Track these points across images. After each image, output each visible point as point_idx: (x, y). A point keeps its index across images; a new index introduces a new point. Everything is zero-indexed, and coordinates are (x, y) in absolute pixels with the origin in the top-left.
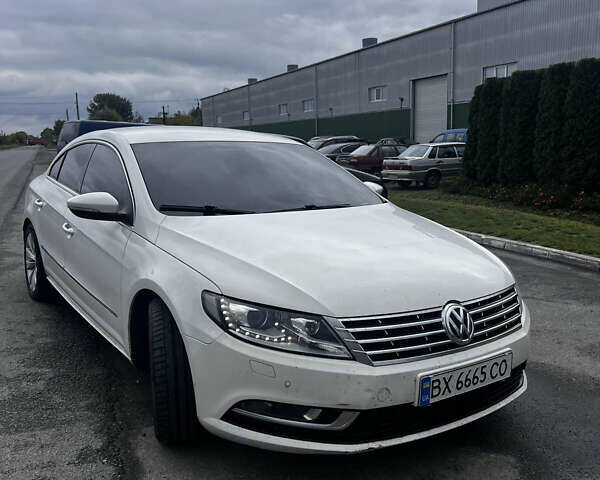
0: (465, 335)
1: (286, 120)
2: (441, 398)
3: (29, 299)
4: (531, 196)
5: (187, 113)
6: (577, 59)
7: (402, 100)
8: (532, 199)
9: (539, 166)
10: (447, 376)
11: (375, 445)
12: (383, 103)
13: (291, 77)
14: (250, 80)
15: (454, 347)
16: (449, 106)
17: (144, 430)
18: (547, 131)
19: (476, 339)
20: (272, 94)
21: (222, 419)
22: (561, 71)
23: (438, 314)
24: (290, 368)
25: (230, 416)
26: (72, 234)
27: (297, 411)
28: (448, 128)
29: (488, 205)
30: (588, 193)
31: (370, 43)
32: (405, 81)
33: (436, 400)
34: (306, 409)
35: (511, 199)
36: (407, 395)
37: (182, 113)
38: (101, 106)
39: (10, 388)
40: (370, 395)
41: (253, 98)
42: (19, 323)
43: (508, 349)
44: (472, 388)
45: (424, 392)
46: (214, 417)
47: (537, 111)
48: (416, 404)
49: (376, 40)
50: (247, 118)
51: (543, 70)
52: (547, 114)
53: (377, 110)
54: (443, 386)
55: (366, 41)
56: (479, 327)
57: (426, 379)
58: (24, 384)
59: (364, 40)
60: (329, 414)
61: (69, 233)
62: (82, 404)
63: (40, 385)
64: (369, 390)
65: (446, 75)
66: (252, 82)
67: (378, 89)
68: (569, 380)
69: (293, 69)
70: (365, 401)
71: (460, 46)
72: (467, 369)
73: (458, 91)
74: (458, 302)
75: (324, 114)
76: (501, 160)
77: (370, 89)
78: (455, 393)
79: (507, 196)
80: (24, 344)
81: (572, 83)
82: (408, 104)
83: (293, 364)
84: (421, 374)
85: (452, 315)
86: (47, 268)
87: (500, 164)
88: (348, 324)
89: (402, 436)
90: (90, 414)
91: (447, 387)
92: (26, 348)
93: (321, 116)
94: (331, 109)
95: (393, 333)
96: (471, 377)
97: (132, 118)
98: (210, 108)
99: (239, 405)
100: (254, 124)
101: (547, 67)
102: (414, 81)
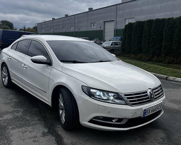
0: (153, 98)
1: (65, 31)
2: (148, 115)
3: (4, 87)
4: (141, 57)
5: (32, 28)
6: (154, 19)
7: (101, 27)
8: (141, 58)
9: (143, 49)
10: (149, 109)
11: (132, 128)
12: (95, 28)
13: (66, 18)
14: (53, 19)
15: (150, 101)
16: (114, 30)
17: (58, 126)
18: (146, 39)
19: (155, 99)
20: (60, 23)
21: (88, 122)
22: (150, 22)
23: (146, 92)
24: (110, 107)
25: (91, 121)
26: (26, 68)
27: (111, 119)
28: (114, 37)
29: (128, 59)
30: (157, 57)
31: (91, 9)
32: (102, 22)
33: (147, 115)
34: (113, 119)
35: (135, 58)
36: (140, 114)
37: (30, 28)
38: (3, 24)
39: (12, 115)
40: (131, 114)
41: (55, 24)
42: (5, 95)
43: (162, 101)
44: (155, 112)
45: (144, 113)
46: (86, 121)
47: (143, 33)
48: (142, 117)
49: (92, 8)
50: (52, 30)
51: (145, 21)
52: (146, 34)
53: (93, 30)
54: (148, 112)
55: (90, 9)
56: (156, 95)
57: (145, 110)
58: (16, 113)
59: (89, 8)
60: (120, 120)
61: (25, 67)
62: (36, 119)
63: (20, 114)
64: (131, 113)
65: (114, 20)
66: (54, 19)
67: (94, 24)
68: (169, 109)
69: (67, 16)
70: (130, 116)
71: (118, 12)
72: (154, 107)
73: (117, 26)
74: (150, 89)
75: (77, 30)
76: (132, 46)
77: (91, 23)
78: (151, 113)
79: (134, 57)
80: (9, 101)
81: (153, 25)
82: (102, 29)
83: (111, 106)
84: (144, 109)
85: (150, 92)
86: (12, 78)
87: (132, 48)
88: (126, 95)
89: (137, 125)
90: (40, 122)
91: (149, 112)
92: (11, 103)
93: (76, 31)
94: (79, 29)
95: (136, 97)
96: (154, 109)
97: (13, 29)
98: (40, 27)
99: (94, 118)
100: (54, 32)
101: (146, 20)
102: (104, 22)
